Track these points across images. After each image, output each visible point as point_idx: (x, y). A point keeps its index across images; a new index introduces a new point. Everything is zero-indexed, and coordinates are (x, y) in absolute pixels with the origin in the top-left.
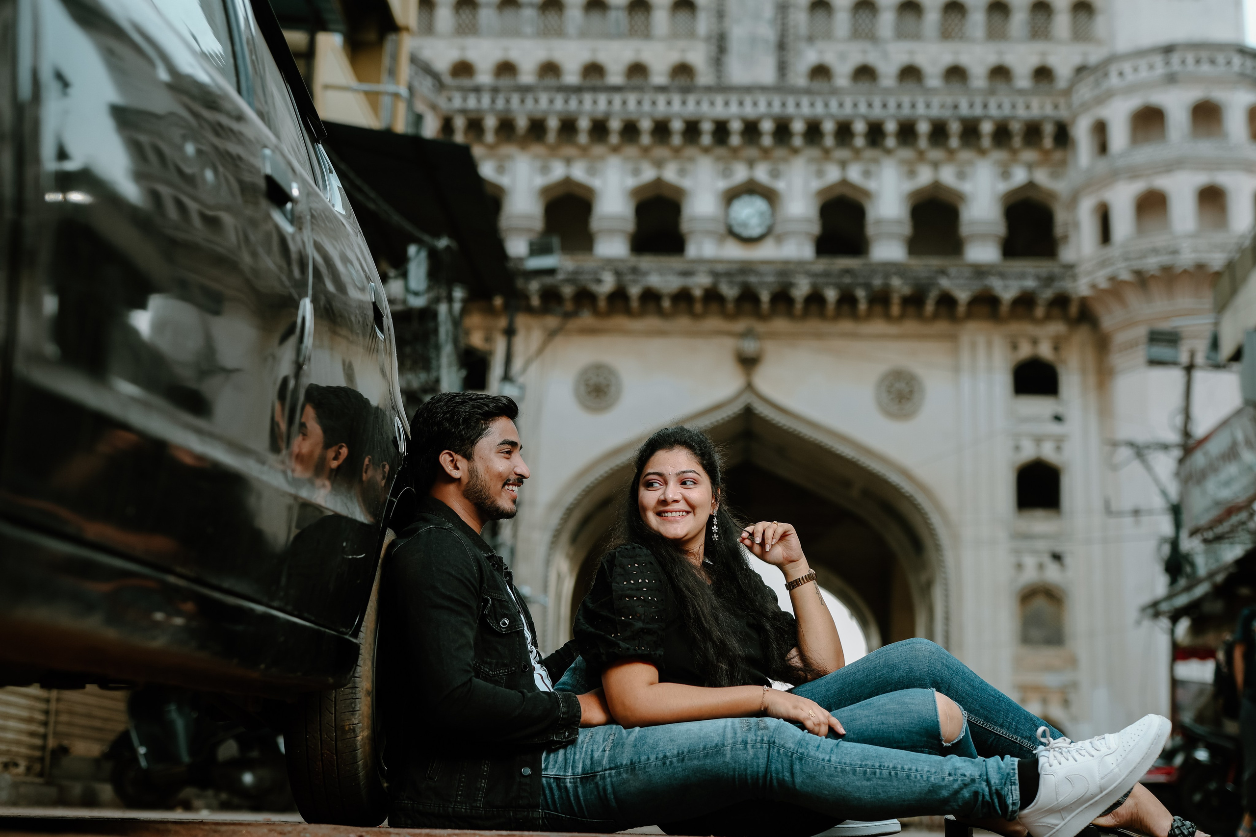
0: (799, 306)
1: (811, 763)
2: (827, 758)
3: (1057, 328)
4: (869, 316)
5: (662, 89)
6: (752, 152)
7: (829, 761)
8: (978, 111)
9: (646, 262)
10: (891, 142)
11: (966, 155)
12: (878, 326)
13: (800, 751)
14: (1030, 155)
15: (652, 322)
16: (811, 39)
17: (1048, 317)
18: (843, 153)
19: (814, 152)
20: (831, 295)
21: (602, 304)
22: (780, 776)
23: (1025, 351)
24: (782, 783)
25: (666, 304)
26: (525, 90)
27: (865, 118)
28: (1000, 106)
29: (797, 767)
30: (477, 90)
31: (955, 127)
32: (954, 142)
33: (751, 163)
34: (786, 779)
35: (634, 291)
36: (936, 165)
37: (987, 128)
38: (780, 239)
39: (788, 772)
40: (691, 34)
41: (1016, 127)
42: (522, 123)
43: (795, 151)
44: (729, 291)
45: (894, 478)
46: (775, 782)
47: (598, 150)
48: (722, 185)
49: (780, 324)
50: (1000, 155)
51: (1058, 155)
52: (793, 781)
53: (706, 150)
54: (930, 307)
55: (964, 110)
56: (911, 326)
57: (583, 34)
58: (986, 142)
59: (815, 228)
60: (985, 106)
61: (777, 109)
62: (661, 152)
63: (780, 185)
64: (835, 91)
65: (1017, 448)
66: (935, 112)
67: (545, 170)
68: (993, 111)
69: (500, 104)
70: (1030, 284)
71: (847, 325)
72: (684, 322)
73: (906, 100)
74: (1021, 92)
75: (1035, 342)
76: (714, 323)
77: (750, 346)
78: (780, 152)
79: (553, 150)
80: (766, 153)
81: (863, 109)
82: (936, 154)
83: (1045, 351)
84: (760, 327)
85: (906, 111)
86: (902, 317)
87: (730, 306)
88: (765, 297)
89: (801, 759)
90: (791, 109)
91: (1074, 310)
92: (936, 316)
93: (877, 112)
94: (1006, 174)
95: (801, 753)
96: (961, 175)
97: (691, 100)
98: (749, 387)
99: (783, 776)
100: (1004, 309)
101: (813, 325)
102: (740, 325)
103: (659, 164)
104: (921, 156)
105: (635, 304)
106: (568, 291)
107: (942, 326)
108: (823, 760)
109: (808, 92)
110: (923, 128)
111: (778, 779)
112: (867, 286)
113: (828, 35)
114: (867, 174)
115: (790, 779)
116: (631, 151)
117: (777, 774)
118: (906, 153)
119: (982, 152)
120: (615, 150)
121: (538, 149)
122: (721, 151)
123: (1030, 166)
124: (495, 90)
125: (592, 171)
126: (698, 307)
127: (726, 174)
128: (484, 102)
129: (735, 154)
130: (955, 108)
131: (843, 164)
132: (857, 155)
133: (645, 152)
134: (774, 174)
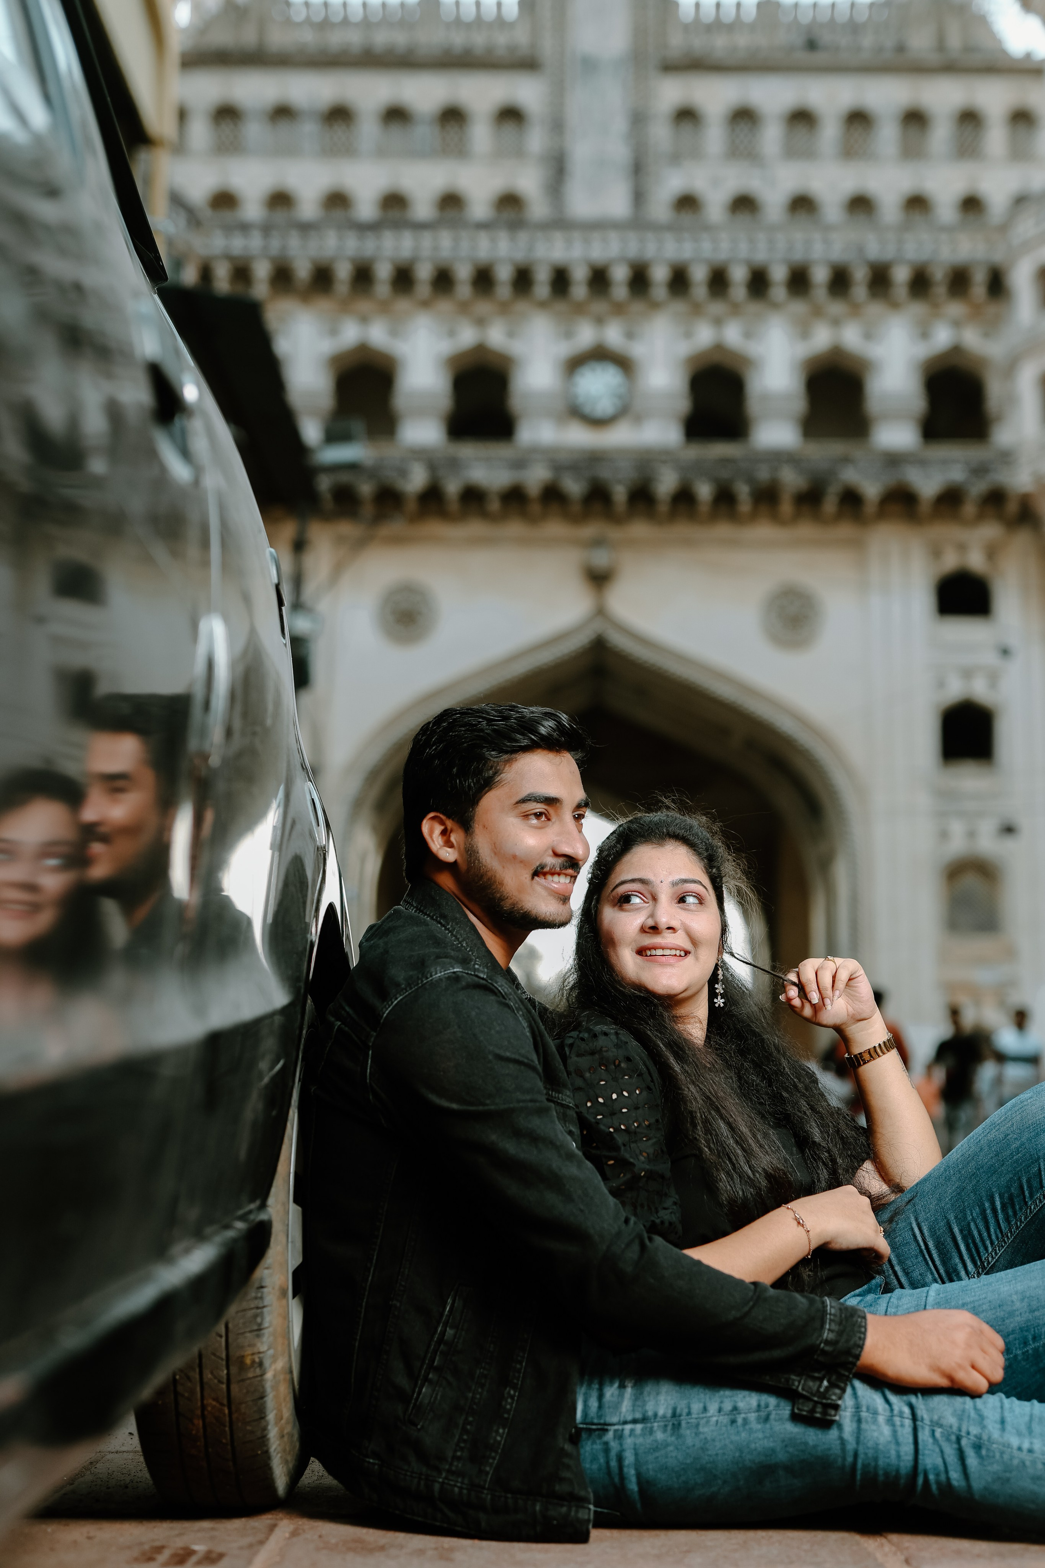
0: (663, 508)
1: (998, 1455)
2: (1026, 1445)
3: (990, 531)
4: (753, 517)
5: (484, 226)
6: (599, 307)
7: (1030, 1451)
8: (891, 252)
9: (468, 451)
10: (779, 292)
11: (875, 309)
12: (764, 531)
13: (974, 1430)
14: (955, 309)
15: (475, 528)
16: (676, 158)
17: (980, 517)
18: (717, 308)
19: (679, 306)
20: (704, 491)
21: (411, 506)
22: (943, 1477)
23: (950, 562)
24: (947, 1487)
25: (494, 505)
26: (305, 228)
27: (748, 263)
28: (919, 246)
29: (972, 1461)
30: (244, 228)
31: (861, 275)
32: (860, 293)
33: (600, 321)
34: (955, 1483)
35: (452, 487)
36: (836, 322)
37: (902, 275)
38: (638, 419)
39: (956, 1472)
40: (519, 153)
41: (938, 275)
42: (303, 270)
43: (655, 306)
44: (574, 487)
45: (786, 725)
46: (934, 1487)
47: (403, 304)
48: (565, 349)
49: (640, 529)
50: (917, 309)
51: (991, 309)
52: (969, 1486)
53: (542, 305)
54: (830, 505)
55: (874, 250)
56: (806, 530)
57: (381, 153)
58: (901, 293)
59: (682, 404)
60: (900, 246)
61: (633, 249)
62: (483, 307)
63: (637, 350)
64: (707, 228)
65: (941, 684)
66: (837, 253)
67: (334, 332)
68: (911, 252)
69: (275, 244)
70: (957, 475)
71: (723, 530)
72: (515, 528)
73: (798, 238)
74: (944, 229)
75: (962, 548)
76: (555, 528)
77: (601, 559)
78: (637, 307)
79: (345, 307)
80: (619, 309)
81: (743, 250)
82: (836, 308)
83: (976, 561)
84: (614, 533)
85: (798, 256)
86: (796, 518)
87: (576, 508)
88: (620, 493)
89: (977, 1447)
90: (651, 250)
91: (1012, 507)
92: (839, 517)
93: (761, 256)
94: (925, 335)
95: (976, 1436)
96: (868, 336)
97: (523, 237)
98: (601, 612)
99: (948, 1479)
100: (925, 507)
101: (682, 529)
102: (589, 531)
103: (481, 322)
104: (817, 312)
105: (454, 505)
106: (366, 489)
107: (845, 530)
108: (1020, 1449)
109: (670, 227)
110: (821, 276)
111: (938, 1483)
112: (751, 480)
113: (696, 153)
114: (748, 335)
115: (963, 1483)
116: (445, 306)
117: (937, 1475)
118: (798, 307)
119: (895, 305)
120: (425, 304)
121: (324, 304)
122: (561, 306)
123: (957, 324)
124: (267, 229)
125: (394, 333)
126: (535, 508)
127: (568, 335)
128: (254, 243)
129: (579, 309)
130: (861, 250)
131: (718, 322)
132: (736, 310)
133: (464, 308)
134: (630, 335)
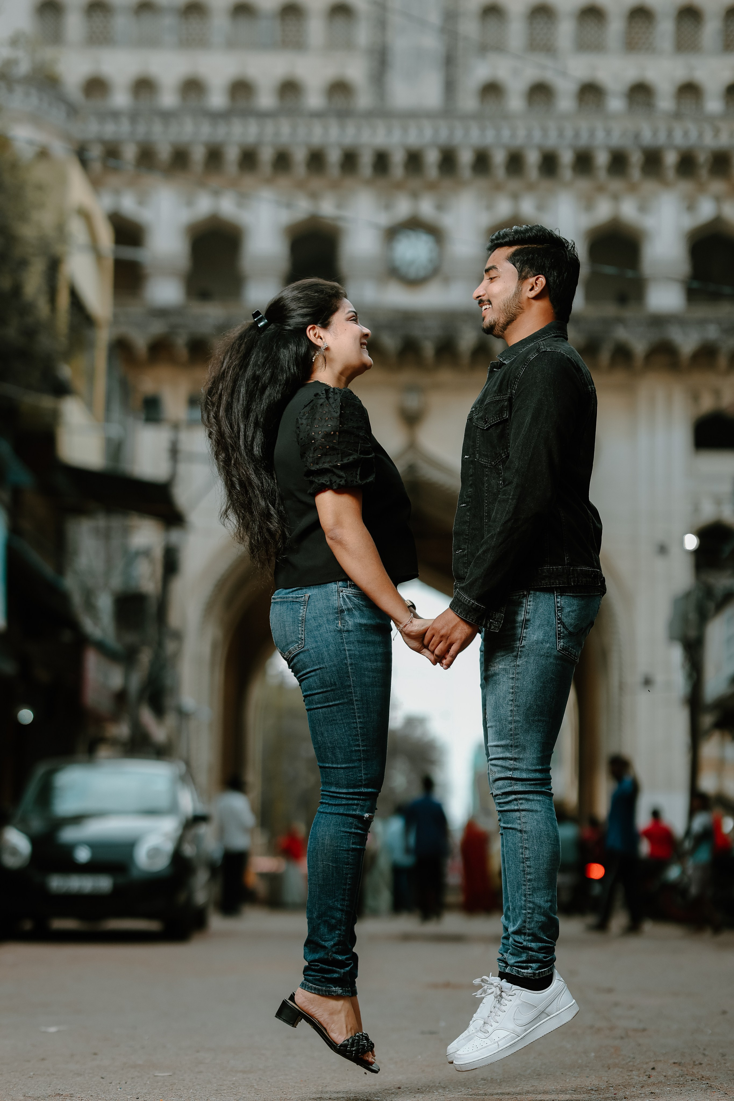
0: (465, 359)
5: (318, 115)
6: (415, 183)
8: (662, 139)
10: (567, 173)
11: (649, 186)
14: (717, 186)
16: (482, 50)
18: (514, 184)
19: (482, 183)
23: (707, 404)
26: (166, 116)
27: (540, 148)
28: (686, 134)
30: (115, 115)
31: (636, 158)
32: (636, 173)
33: (415, 195)
36: (616, 198)
37: (671, 159)
38: (447, 280)
40: (350, 45)
41: (702, 158)
43: (461, 184)
44: (390, 343)
47: (248, 181)
48: (384, 219)
49: (445, 376)
50: (685, 186)
53: (366, 182)
55: (647, 137)
57: (231, 44)
58: (670, 173)
60: (670, 134)
61: (443, 136)
62: (316, 183)
63: (446, 220)
64: (508, 117)
65: (696, 509)
66: (616, 140)
67: (190, 203)
68: (679, 139)
69: (141, 129)
70: (712, 334)
73: (584, 125)
74: (711, 119)
75: (717, 393)
76: (375, 374)
77: (412, 402)
78: (446, 184)
79: (199, 182)
80: (432, 187)
81: (537, 136)
82: (616, 185)
83: (726, 404)
84: (423, 380)
85: (583, 141)
87: (392, 359)
88: (429, 348)
90: (458, 137)
92: (614, 367)
93: (552, 141)
94: (691, 207)
96: (643, 208)
97: (350, 126)
98: (413, 444)
100: (684, 360)
102: (404, 378)
103: (314, 196)
104: (601, 189)
109: (476, 117)
110: (602, 159)
113: (501, 47)
114: (540, 208)
116: (284, 182)
118: (584, 184)
119: (665, 183)
120: (269, 181)
121: (182, 180)
122: (382, 183)
123: (718, 199)
124: (134, 116)
125: (242, 205)
127: (388, 207)
128: (125, 127)
129: (399, 186)
130: (637, 136)
131: (515, 197)
132: (531, 187)
133: (300, 185)
134: (440, 207)
